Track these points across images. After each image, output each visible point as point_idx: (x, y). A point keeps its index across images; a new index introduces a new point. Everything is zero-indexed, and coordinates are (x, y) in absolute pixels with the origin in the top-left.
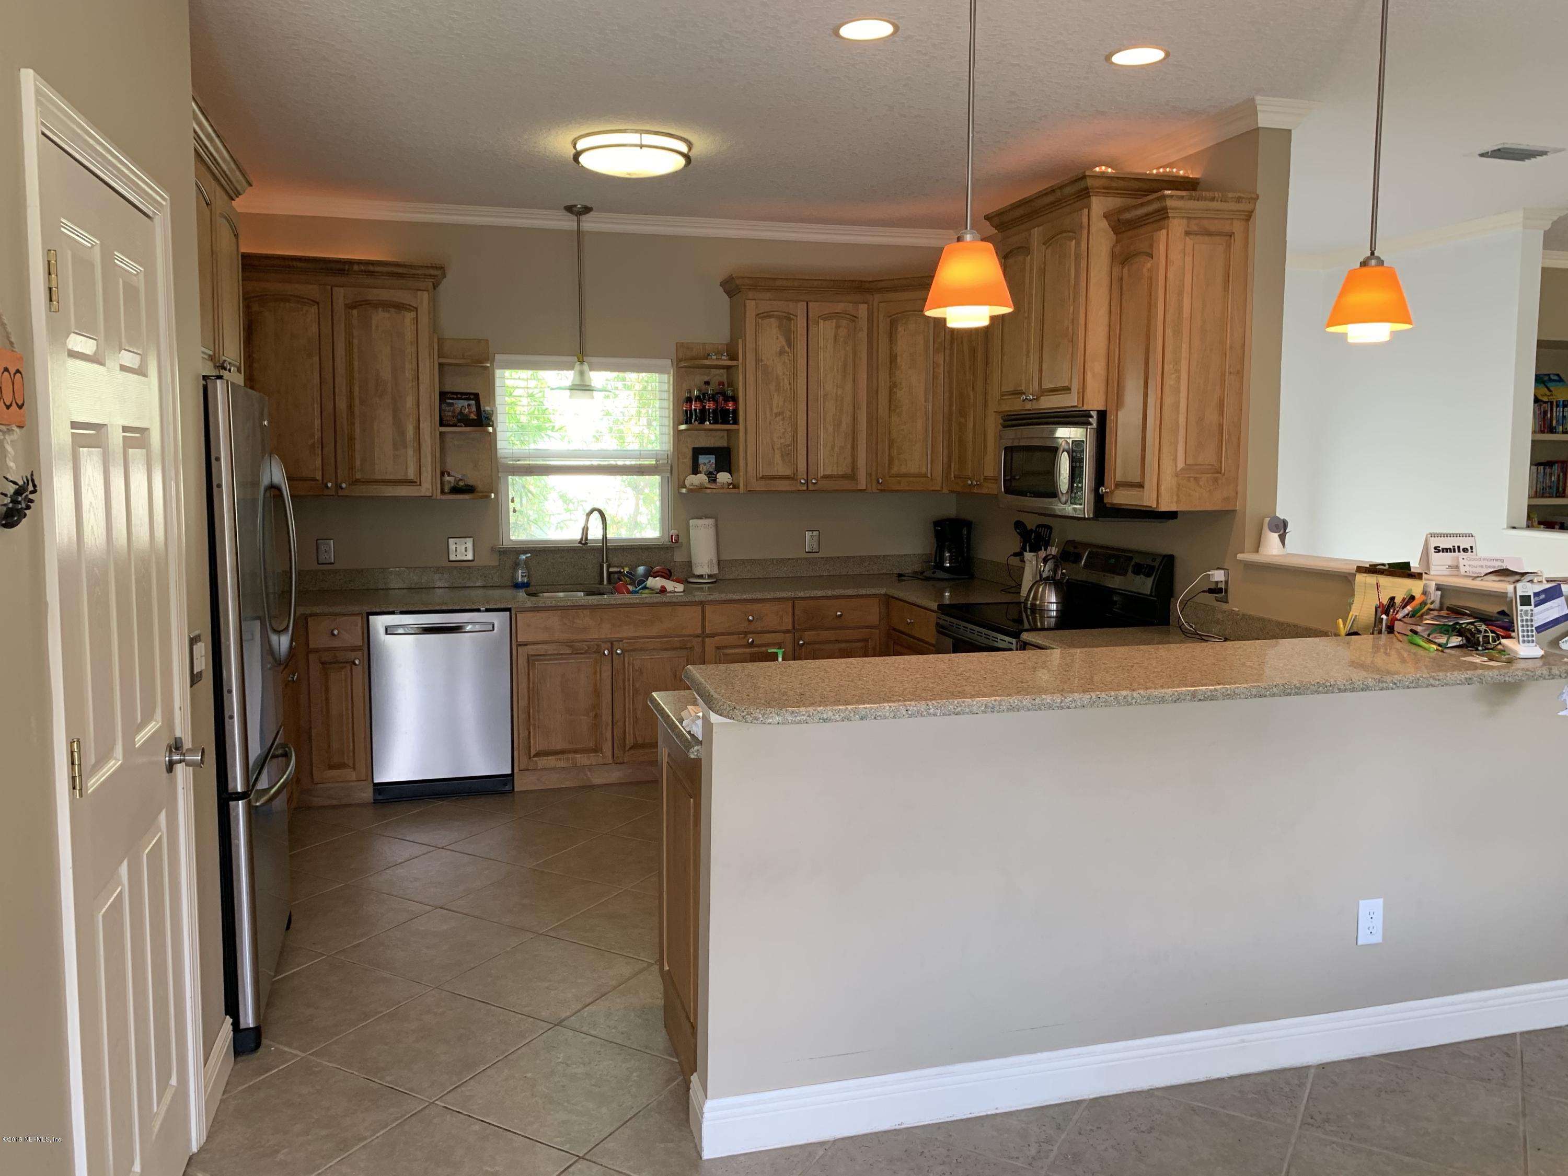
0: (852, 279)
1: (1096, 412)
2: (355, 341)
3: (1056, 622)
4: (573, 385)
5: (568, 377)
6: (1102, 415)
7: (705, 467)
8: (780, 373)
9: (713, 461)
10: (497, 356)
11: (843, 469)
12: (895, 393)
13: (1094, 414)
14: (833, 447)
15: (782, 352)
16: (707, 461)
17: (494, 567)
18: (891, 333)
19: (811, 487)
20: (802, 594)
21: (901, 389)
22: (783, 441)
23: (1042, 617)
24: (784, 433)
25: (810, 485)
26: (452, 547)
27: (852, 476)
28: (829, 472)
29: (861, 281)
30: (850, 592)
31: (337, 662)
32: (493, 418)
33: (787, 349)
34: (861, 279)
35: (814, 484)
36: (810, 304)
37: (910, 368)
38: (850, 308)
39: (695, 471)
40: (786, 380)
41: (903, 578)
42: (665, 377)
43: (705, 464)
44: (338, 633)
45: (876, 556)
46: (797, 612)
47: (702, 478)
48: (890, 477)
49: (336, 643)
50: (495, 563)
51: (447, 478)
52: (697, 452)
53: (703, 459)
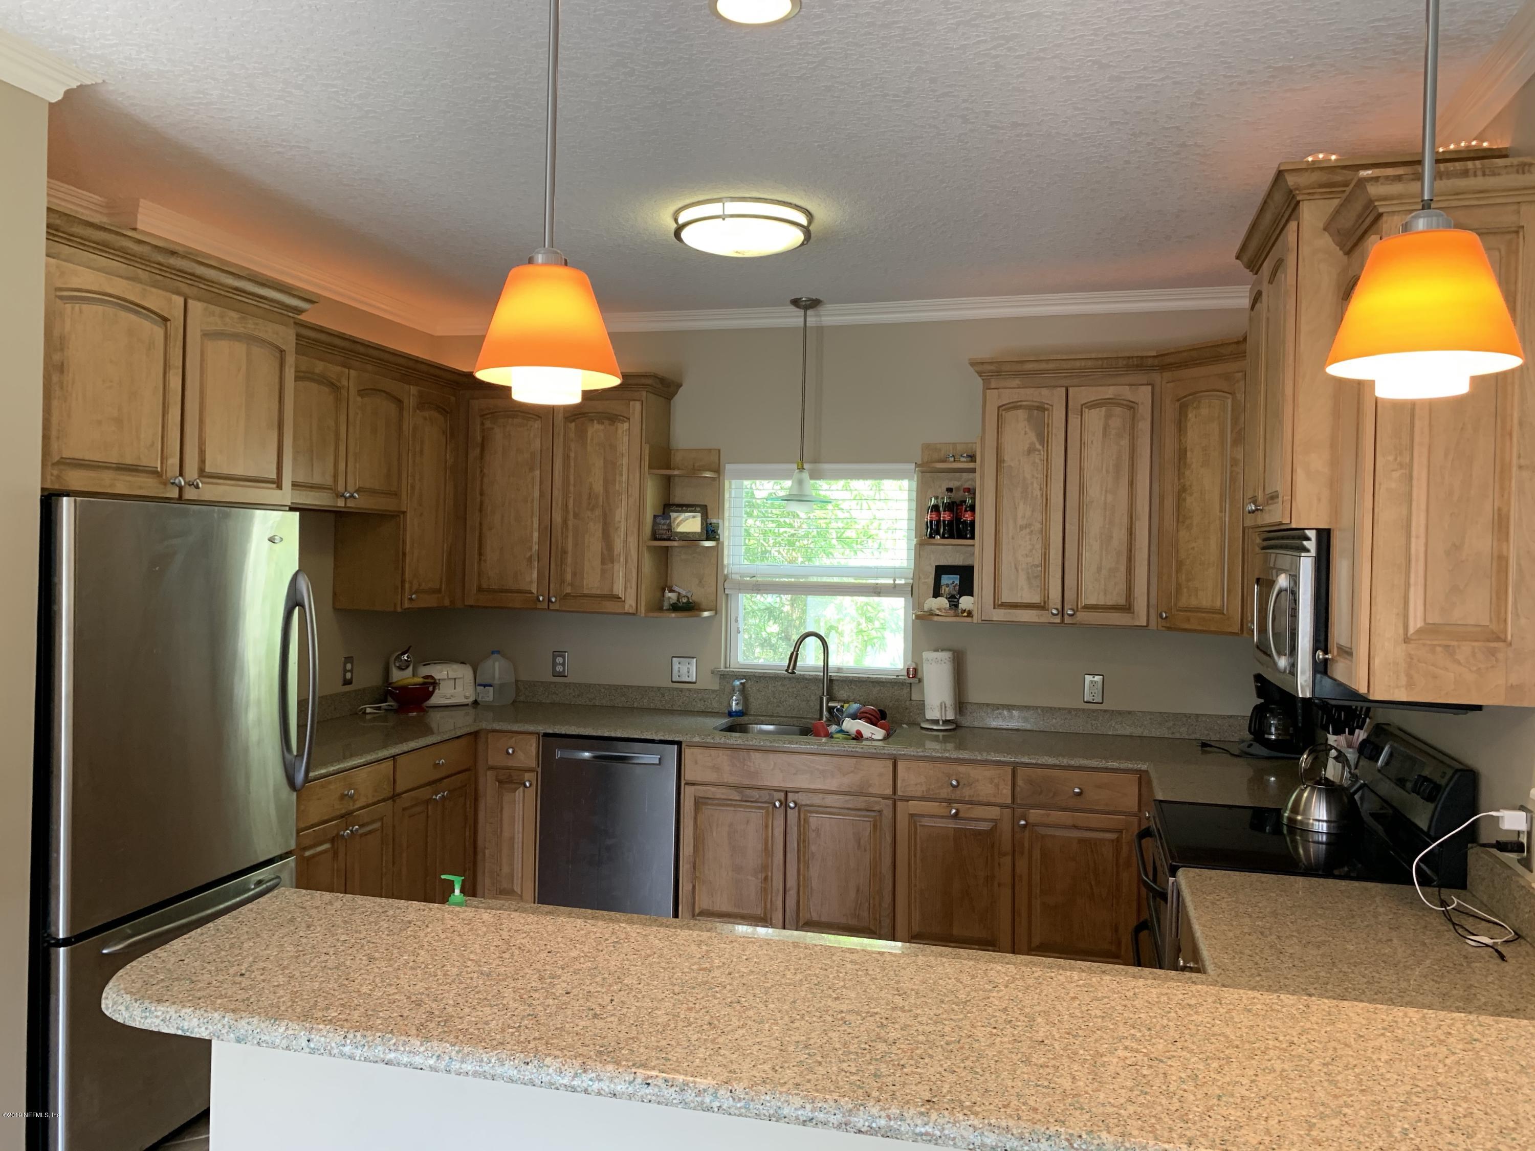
0: (1127, 355)
1: (1314, 532)
2: (572, 455)
3: (1326, 849)
4: (790, 495)
5: (786, 485)
6: (1324, 536)
7: (947, 589)
8: (1028, 476)
9: (957, 582)
10: (728, 466)
11: (1116, 597)
12: (1185, 500)
13: (1312, 534)
14: (1099, 569)
15: (1031, 450)
16: (950, 582)
17: (714, 691)
18: (1180, 421)
19: (1067, 620)
20: (1026, 759)
21: (1191, 495)
22: (1029, 560)
23: (1306, 841)
24: (1031, 551)
25: (1066, 616)
26: (676, 667)
27: (1127, 608)
28: (1092, 601)
29: (1142, 357)
30: (1094, 763)
31: (511, 782)
32: (719, 532)
33: (1038, 447)
34: (1140, 354)
35: (1072, 615)
36: (1071, 390)
37: (1202, 466)
38: (1126, 392)
39: (936, 594)
40: (1035, 485)
41: (1208, 749)
42: (905, 483)
43: (947, 585)
44: (513, 752)
45: (1185, 715)
46: (1020, 782)
47: (943, 602)
48: (1178, 611)
49: (510, 763)
50: (716, 687)
51: (668, 594)
52: (941, 571)
53: (946, 579)
